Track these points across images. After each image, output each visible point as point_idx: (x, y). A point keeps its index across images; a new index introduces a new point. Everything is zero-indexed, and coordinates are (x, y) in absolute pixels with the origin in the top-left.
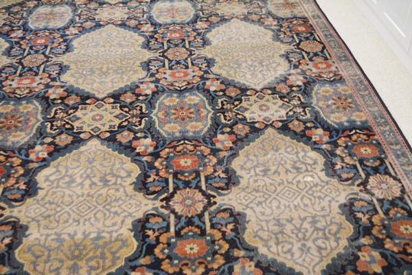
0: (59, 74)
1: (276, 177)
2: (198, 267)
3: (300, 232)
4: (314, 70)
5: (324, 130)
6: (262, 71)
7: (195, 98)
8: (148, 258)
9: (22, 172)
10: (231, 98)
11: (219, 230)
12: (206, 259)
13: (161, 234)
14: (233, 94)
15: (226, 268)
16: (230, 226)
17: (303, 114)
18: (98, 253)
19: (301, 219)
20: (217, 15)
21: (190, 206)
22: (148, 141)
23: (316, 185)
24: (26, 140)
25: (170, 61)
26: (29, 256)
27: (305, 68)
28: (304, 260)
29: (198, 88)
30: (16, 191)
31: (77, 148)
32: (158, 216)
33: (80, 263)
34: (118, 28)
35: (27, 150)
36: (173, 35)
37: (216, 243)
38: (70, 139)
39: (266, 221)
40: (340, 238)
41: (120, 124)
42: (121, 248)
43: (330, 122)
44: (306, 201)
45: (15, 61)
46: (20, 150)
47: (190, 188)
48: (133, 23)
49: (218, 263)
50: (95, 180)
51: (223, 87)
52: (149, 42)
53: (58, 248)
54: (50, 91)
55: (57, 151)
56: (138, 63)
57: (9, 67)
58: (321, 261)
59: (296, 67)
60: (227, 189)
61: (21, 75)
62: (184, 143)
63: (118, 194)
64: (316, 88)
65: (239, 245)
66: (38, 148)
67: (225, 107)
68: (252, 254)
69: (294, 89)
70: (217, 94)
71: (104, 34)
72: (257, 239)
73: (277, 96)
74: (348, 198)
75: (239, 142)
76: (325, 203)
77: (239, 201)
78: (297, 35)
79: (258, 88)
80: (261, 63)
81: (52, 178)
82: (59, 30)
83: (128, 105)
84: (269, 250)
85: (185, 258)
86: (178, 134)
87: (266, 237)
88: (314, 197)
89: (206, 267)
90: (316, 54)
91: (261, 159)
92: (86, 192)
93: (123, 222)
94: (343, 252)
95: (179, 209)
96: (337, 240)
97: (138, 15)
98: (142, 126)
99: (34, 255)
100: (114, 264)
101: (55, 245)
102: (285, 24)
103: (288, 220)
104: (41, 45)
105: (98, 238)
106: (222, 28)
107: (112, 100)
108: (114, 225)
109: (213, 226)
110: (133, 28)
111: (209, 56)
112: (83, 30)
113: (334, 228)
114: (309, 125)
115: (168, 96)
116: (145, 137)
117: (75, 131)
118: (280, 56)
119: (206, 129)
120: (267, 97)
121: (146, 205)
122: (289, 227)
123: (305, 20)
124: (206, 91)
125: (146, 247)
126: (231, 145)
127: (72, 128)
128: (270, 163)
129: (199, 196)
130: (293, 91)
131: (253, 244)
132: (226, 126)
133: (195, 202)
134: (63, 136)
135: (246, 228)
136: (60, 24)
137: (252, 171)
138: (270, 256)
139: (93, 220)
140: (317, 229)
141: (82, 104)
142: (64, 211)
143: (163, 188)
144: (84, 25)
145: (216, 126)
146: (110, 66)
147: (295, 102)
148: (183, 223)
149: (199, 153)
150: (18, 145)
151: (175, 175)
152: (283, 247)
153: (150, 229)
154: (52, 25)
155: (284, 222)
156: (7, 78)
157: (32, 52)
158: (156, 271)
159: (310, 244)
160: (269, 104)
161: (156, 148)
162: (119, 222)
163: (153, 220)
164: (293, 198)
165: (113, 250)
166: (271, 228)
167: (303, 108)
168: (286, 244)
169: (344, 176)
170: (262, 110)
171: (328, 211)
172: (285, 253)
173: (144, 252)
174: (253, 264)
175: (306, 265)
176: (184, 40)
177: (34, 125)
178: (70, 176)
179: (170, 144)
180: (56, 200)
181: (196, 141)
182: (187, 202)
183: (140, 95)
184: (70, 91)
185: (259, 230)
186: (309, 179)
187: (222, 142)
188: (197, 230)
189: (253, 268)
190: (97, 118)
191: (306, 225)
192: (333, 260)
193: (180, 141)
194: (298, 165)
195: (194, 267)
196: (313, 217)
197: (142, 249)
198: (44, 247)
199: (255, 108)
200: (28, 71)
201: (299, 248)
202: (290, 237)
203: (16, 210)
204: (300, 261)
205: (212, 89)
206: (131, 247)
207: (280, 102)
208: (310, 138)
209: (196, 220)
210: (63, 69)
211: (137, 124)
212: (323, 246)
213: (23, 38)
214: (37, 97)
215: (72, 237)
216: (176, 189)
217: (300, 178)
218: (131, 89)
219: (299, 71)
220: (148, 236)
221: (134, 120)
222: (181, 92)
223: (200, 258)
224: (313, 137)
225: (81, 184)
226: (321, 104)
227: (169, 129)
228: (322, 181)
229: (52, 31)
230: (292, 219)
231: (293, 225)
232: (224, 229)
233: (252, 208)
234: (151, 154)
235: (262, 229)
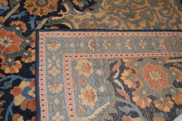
12: (7, 58)
15: (14, 78)
37: (30, 49)
60: (82, 11)
223: (4, 54)
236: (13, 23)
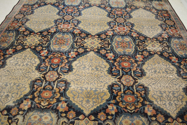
0: (78, 24)
1: (159, 74)
2: (132, 106)
3: (168, 97)
4: (171, 32)
5: (176, 57)
6: (152, 31)
7: (128, 39)
8: (114, 100)
9: (67, 61)
10: (141, 40)
11: (139, 93)
12: (135, 104)
13: (118, 92)
14: (142, 39)
16: (143, 92)
17: (168, 50)
18: (96, 96)
19: (169, 92)
20: (134, 6)
21: (128, 82)
22: (112, 54)
23: (174, 79)
24: (67, 49)
25: (118, 23)
26: (71, 94)
27: (168, 31)
28: (170, 108)
29: (129, 35)
30: (65, 69)
31: (86, 54)
32: (117, 85)
33: (89, 99)
34: (98, 8)
35: (68, 53)
36: (118, 12)
37: (138, 98)
38: (83, 50)
39: (156, 91)
40: (183, 101)
41: (101, 47)
42: (104, 95)
43: (178, 55)
44: (171, 85)
45: (61, 17)
46: (66, 53)
47: (128, 75)
48: (103, 6)
49: (139, 106)
50: (93, 68)
51: (138, 36)
52: (110, 14)
53: (82, 93)
54: (75, 30)
55: (79, 55)
56: (106, 22)
57: (59, 19)
58: (176, 109)
59: (165, 30)
60: (141, 77)
61: (64, 23)
62: (125, 57)
63: (102, 74)
64: (172, 40)
65: (147, 100)
66: (72, 53)
67: (139, 44)
68: (152, 104)
69: (164, 39)
70: (136, 38)
71: (93, 10)
72: (153, 98)
73: (158, 41)
74: (186, 86)
75: (145, 59)
76: (177, 87)
77: (146, 82)
78: (164, 17)
79: (151, 37)
80: (151, 27)
81: (78, 65)
82: (76, 6)
83: (103, 39)
84: (158, 103)
85: (127, 102)
86: (122, 53)
87: (156, 98)
88: (173, 84)
89: (135, 107)
90: (172, 26)
91: (153, 67)
92: (90, 72)
93: (104, 85)
94: (184, 107)
95: (124, 83)
96: (182, 102)
97: (105, 3)
98: (109, 48)
99: (73, 94)
100: (102, 101)
101: (80, 91)
102: (160, 12)
103: (164, 92)
104: (70, 12)
105: (96, 91)
106: (136, 11)
107: (97, 37)
108: (101, 86)
109: (137, 91)
110: (103, 8)
111: (132, 22)
112: (85, 7)
113: (181, 97)
114: (170, 54)
115: (118, 37)
116: (111, 53)
117: (85, 47)
118: (158, 25)
119: (132, 52)
120: (154, 42)
121: (112, 80)
122: (164, 95)
123: (167, 12)
124: (132, 37)
125: (113, 96)
126: (142, 59)
127: (84, 46)
128: (157, 68)
129: (131, 79)
130: (164, 40)
131: (152, 100)
132: (140, 51)
133: (130, 81)
134: (81, 49)
135: (149, 93)
136: (77, 4)
137: (150, 71)
138: (158, 105)
139: (93, 83)
140: (175, 97)
141: (87, 37)
142: (83, 79)
143: (118, 74)
144: (85, 5)
145: (136, 51)
146: (96, 23)
147: (165, 45)
148: (126, 88)
149: (130, 61)
150: (65, 51)
151: (122, 69)
152: (162, 102)
153: (114, 89)
154: (73, 4)
155: (163, 92)
156: (59, 24)
157: (67, 14)
158: (117, 106)
159: (172, 102)
160: (155, 44)
161: (115, 57)
162: (103, 85)
163: (115, 86)
164: (166, 83)
165: (101, 96)
166: (158, 94)
167: (168, 47)
168: (164, 101)
169: (184, 77)
170: (153, 47)
171: (179, 90)
172: (163, 105)
173: (112, 98)
174: (152, 107)
175: (171, 110)
176: (122, 15)
177: (70, 43)
178: (84, 65)
179: (120, 56)
180: (80, 74)
181: (130, 56)
182: (127, 80)
183: (107, 35)
184: (82, 31)
185: (154, 95)
186: (171, 76)
187: (139, 58)
188: (131, 92)
189: (152, 109)
190: (93, 43)
191: (171, 95)
192: (181, 109)
193: (123, 56)
194: (167, 70)
195: (131, 106)
196: (173, 92)
197: (112, 97)
198: (76, 92)
199: (150, 45)
200: (66, 22)
201: (168, 103)
202: (165, 99)
203: (66, 76)
204: (169, 108)
205: (134, 36)
206: (108, 95)
207: (159, 44)
208: (171, 60)
209: (131, 88)
210: (79, 22)
211: (107, 47)
212: (177, 103)
213: (64, 8)
214: (70, 32)
215: (86, 89)
216: (123, 75)
217: (168, 75)
218: (104, 33)
219: (166, 32)
220: (114, 92)
221: (106, 45)
222: (123, 36)
223: (133, 103)
224: (172, 60)
225: (88, 69)
226: (175, 46)
227: (119, 50)
228: (176, 78)
229: (74, 7)
230: (166, 92)
231: (166, 94)
232: (141, 93)
233: (151, 86)
234: (113, 60)
235: (155, 94)
236: (126, 92)
